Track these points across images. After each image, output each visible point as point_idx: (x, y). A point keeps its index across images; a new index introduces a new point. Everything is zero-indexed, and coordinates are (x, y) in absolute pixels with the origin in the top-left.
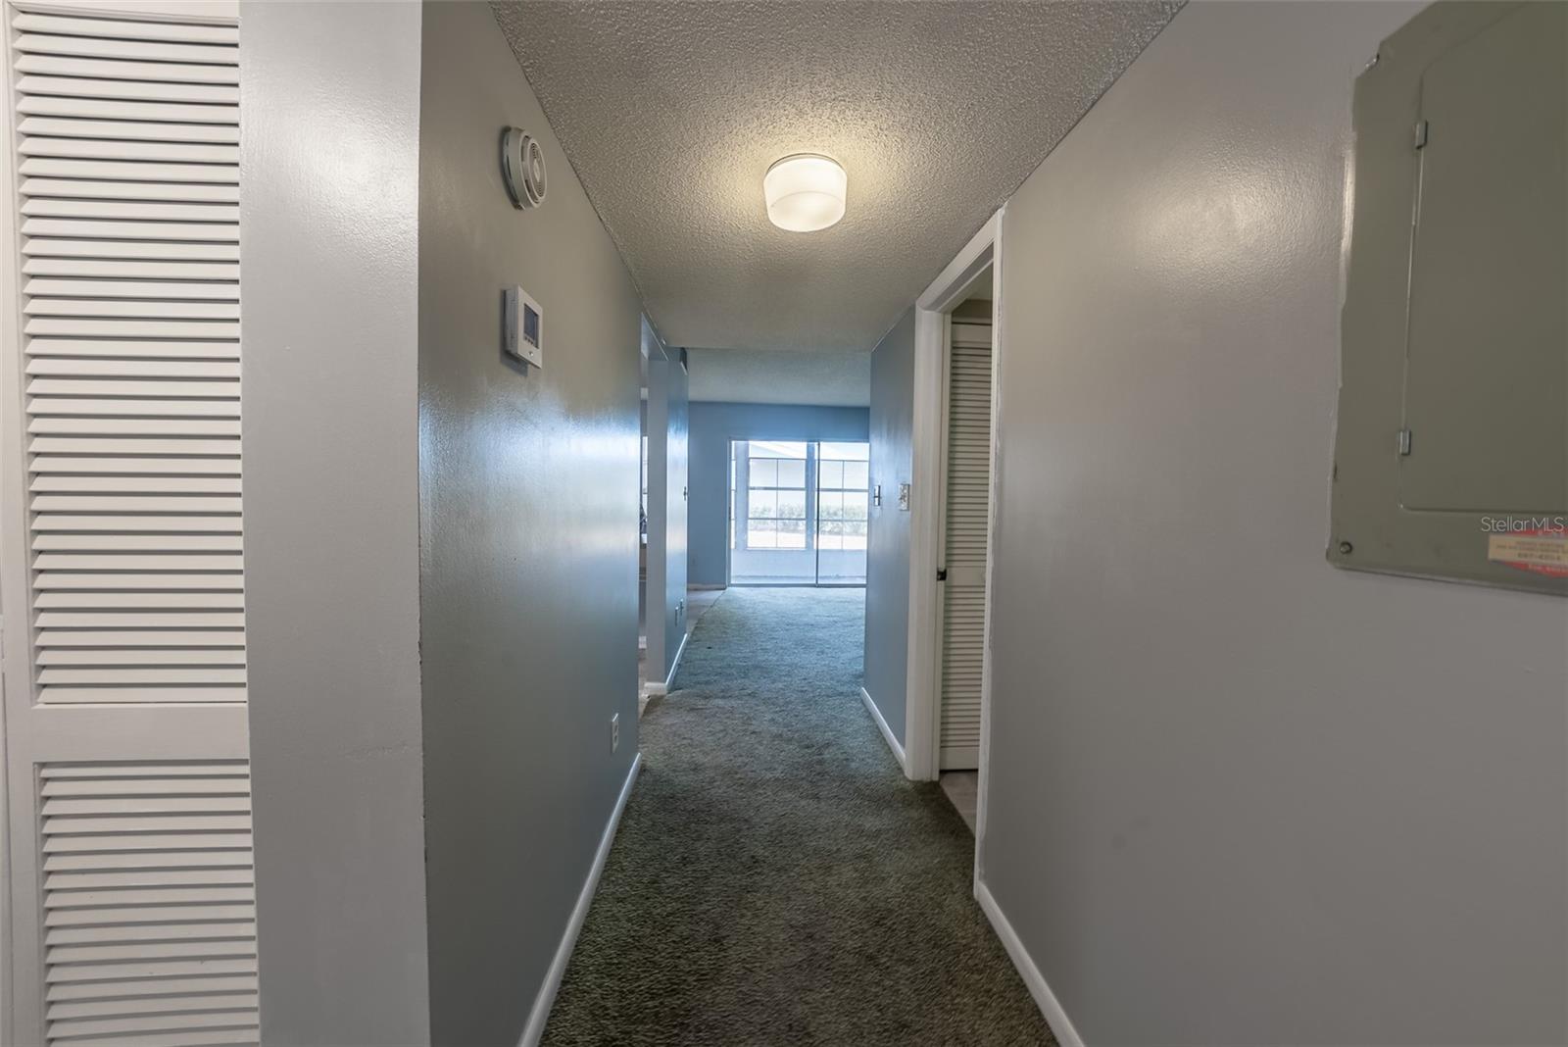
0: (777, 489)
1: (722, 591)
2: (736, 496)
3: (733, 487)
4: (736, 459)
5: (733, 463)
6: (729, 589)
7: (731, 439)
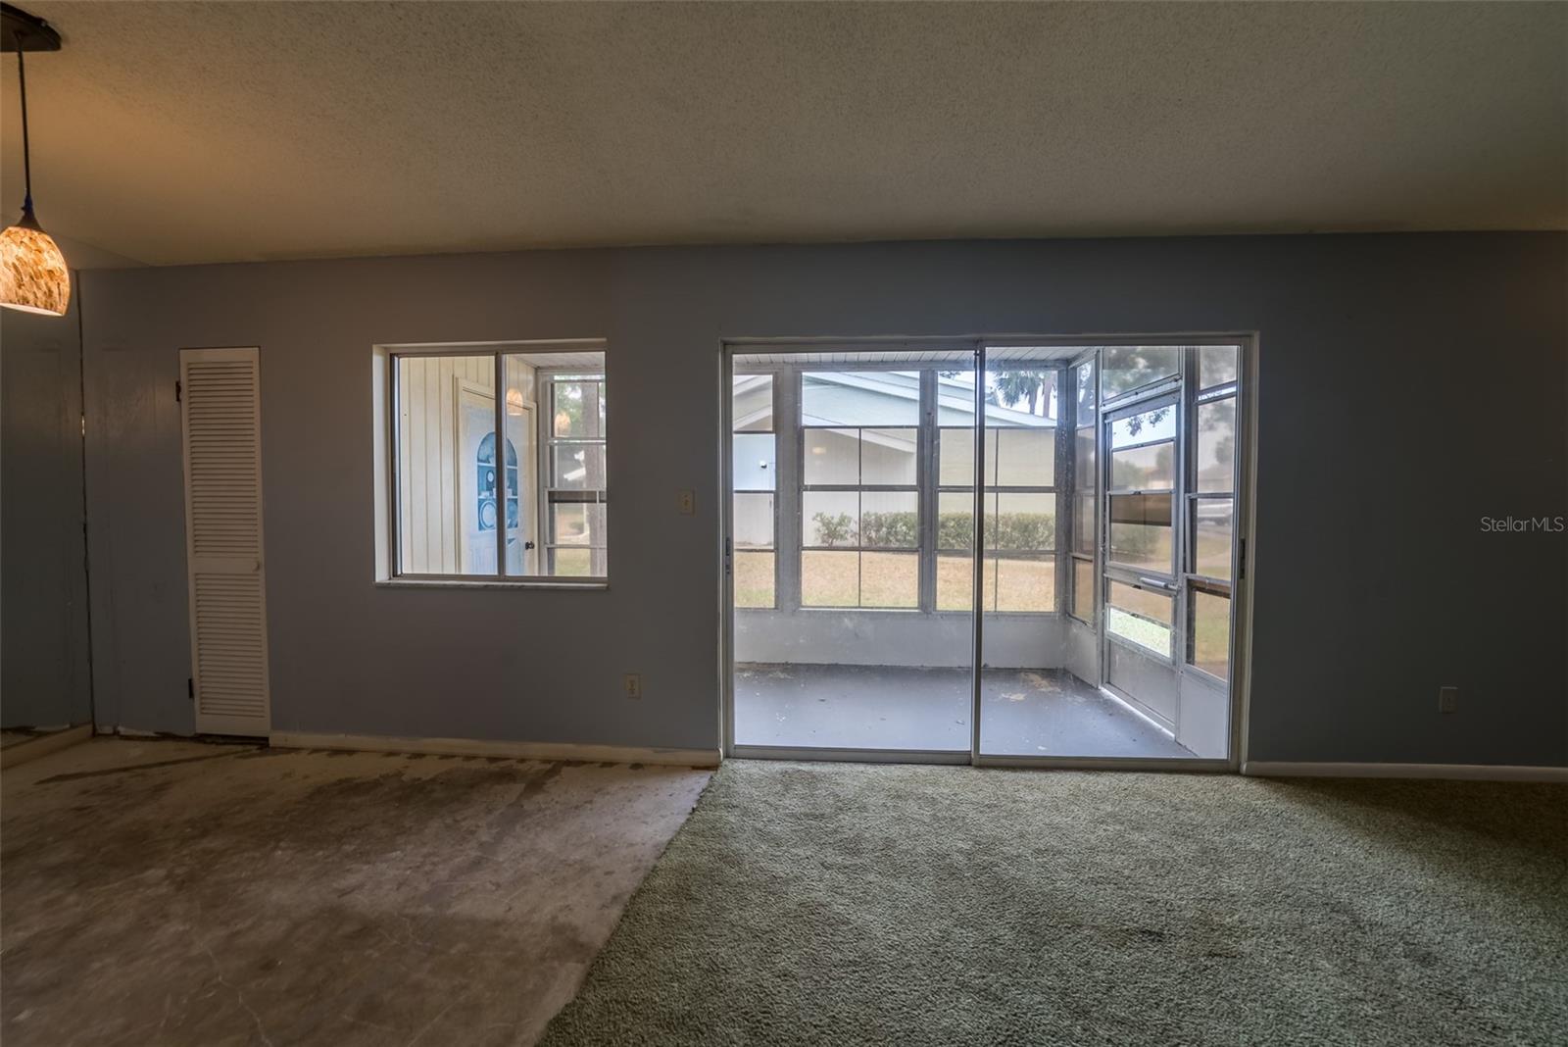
0: (860, 488)
6: (725, 771)
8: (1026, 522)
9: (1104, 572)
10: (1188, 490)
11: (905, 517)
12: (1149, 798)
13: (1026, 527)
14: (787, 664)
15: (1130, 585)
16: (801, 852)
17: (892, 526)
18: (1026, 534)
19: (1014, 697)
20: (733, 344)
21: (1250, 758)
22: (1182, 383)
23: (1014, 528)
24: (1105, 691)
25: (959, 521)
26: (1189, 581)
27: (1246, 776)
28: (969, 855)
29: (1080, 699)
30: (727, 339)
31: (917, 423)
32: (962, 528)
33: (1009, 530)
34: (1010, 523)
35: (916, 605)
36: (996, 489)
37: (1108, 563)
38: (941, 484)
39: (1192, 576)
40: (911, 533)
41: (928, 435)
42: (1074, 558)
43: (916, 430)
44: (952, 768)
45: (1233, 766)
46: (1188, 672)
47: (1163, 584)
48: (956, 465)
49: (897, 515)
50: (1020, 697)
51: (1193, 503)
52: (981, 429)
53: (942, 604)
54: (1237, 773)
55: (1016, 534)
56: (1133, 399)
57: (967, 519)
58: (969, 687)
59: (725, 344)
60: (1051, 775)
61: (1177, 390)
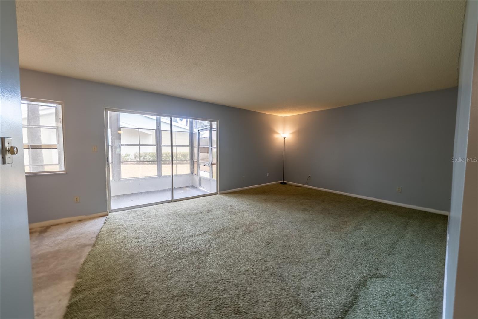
0: (139, 145)
1: (105, 218)
2: (112, 149)
3: (110, 144)
4: (111, 128)
5: (109, 130)
6: (111, 215)
7: (107, 110)
8: (185, 154)
9: (199, 163)
10: (211, 147)
11: (149, 154)
12: (203, 200)
13: (184, 155)
14: (117, 195)
15: (203, 165)
16: (137, 220)
17: (145, 157)
18: (185, 157)
19: (181, 192)
20: (108, 109)
21: (219, 191)
22: (210, 126)
23: (182, 156)
24: (200, 188)
25: (166, 154)
26: (212, 163)
27: (219, 194)
28: (172, 213)
29: (195, 190)
30: (106, 107)
31: (155, 129)
32: (167, 156)
33: (180, 156)
34: (181, 155)
35: (156, 175)
36: (176, 146)
37: (200, 161)
38: (162, 144)
39: (212, 162)
40: (152, 158)
41: (158, 132)
42: (194, 161)
43: (155, 130)
44: (168, 203)
45: (217, 193)
46: (212, 180)
47: (208, 164)
48: (165, 139)
49: (146, 153)
50: (183, 192)
51: (212, 149)
52: (172, 131)
53: (163, 174)
54: (218, 194)
55: (182, 157)
56: (203, 128)
57: (169, 154)
58: (171, 193)
59: (106, 109)
60: (187, 200)
61: (209, 128)
